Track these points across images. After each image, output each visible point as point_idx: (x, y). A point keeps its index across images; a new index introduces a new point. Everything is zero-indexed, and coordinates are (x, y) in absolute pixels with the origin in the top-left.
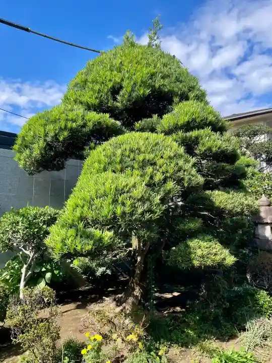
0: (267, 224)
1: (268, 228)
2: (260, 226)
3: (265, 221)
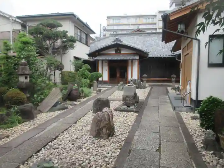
0: (22, 75)
2: (19, 76)
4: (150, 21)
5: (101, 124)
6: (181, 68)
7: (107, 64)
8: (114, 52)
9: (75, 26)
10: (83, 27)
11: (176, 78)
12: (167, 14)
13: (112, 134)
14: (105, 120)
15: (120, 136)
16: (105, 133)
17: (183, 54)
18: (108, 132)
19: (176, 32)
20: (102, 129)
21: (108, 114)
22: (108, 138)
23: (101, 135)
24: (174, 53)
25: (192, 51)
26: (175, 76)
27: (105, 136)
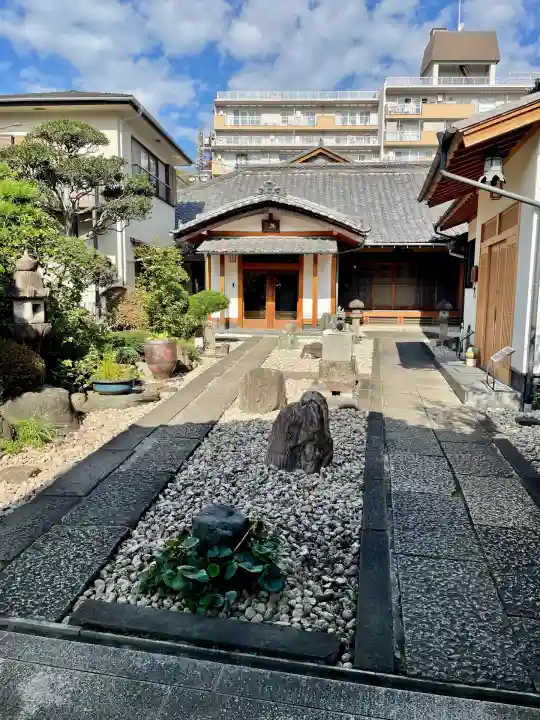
0: (25, 299)
1: (28, 306)
2: (15, 304)
3: (22, 295)
4: (358, 121)
5: (302, 432)
6: (476, 280)
7: (235, 265)
8: (259, 229)
9: (133, 138)
10: (158, 141)
11: (450, 310)
12: (457, 131)
13: (327, 457)
14: (312, 422)
15: (346, 464)
16: (310, 458)
17: (482, 241)
18: (317, 453)
19: (477, 180)
20: (304, 447)
21: (319, 407)
22: (317, 470)
23: (300, 460)
24: (443, 232)
25: (517, 235)
26: (449, 305)
27: (310, 466)
